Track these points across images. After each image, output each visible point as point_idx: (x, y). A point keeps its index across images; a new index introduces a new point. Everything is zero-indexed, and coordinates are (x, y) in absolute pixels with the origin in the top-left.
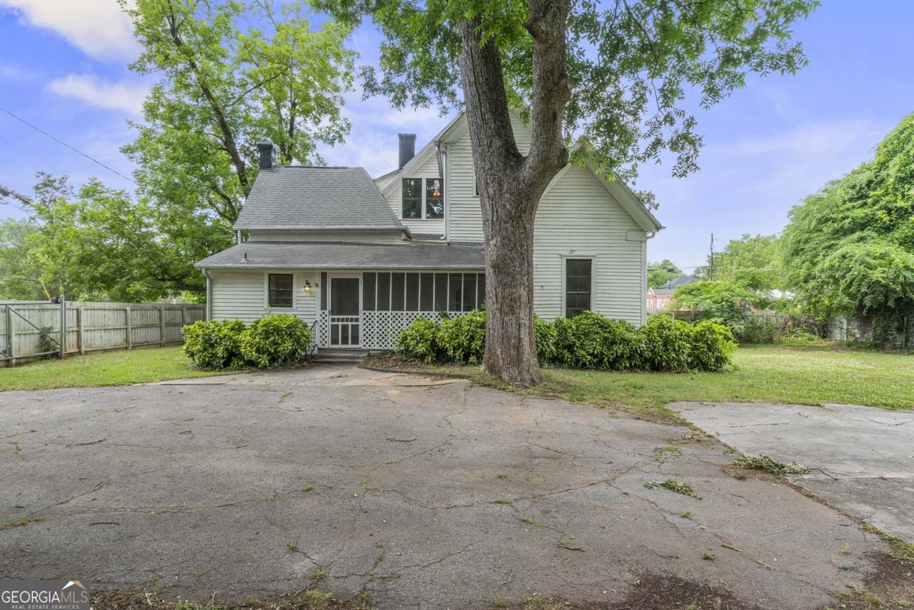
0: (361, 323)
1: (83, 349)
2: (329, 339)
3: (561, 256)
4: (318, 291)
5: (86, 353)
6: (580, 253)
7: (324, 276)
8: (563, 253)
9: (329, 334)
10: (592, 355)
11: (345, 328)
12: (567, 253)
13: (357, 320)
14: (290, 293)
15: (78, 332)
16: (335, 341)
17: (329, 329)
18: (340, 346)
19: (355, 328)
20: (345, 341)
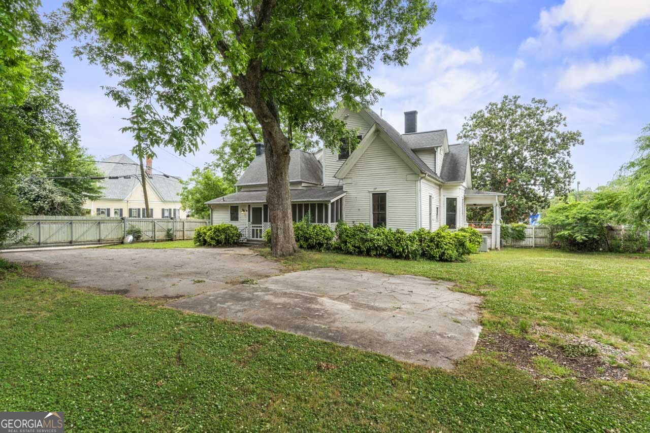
0: (263, 228)
1: (185, 238)
2: (251, 236)
3: (369, 192)
4: (247, 213)
5: (187, 239)
6: (380, 190)
7: (249, 206)
8: (370, 190)
9: (251, 233)
10: (355, 247)
11: (257, 230)
12: (372, 190)
13: (261, 227)
14: (237, 214)
15: (183, 231)
16: (253, 237)
17: (251, 231)
18: (255, 239)
19: (261, 230)
20: (257, 237)
